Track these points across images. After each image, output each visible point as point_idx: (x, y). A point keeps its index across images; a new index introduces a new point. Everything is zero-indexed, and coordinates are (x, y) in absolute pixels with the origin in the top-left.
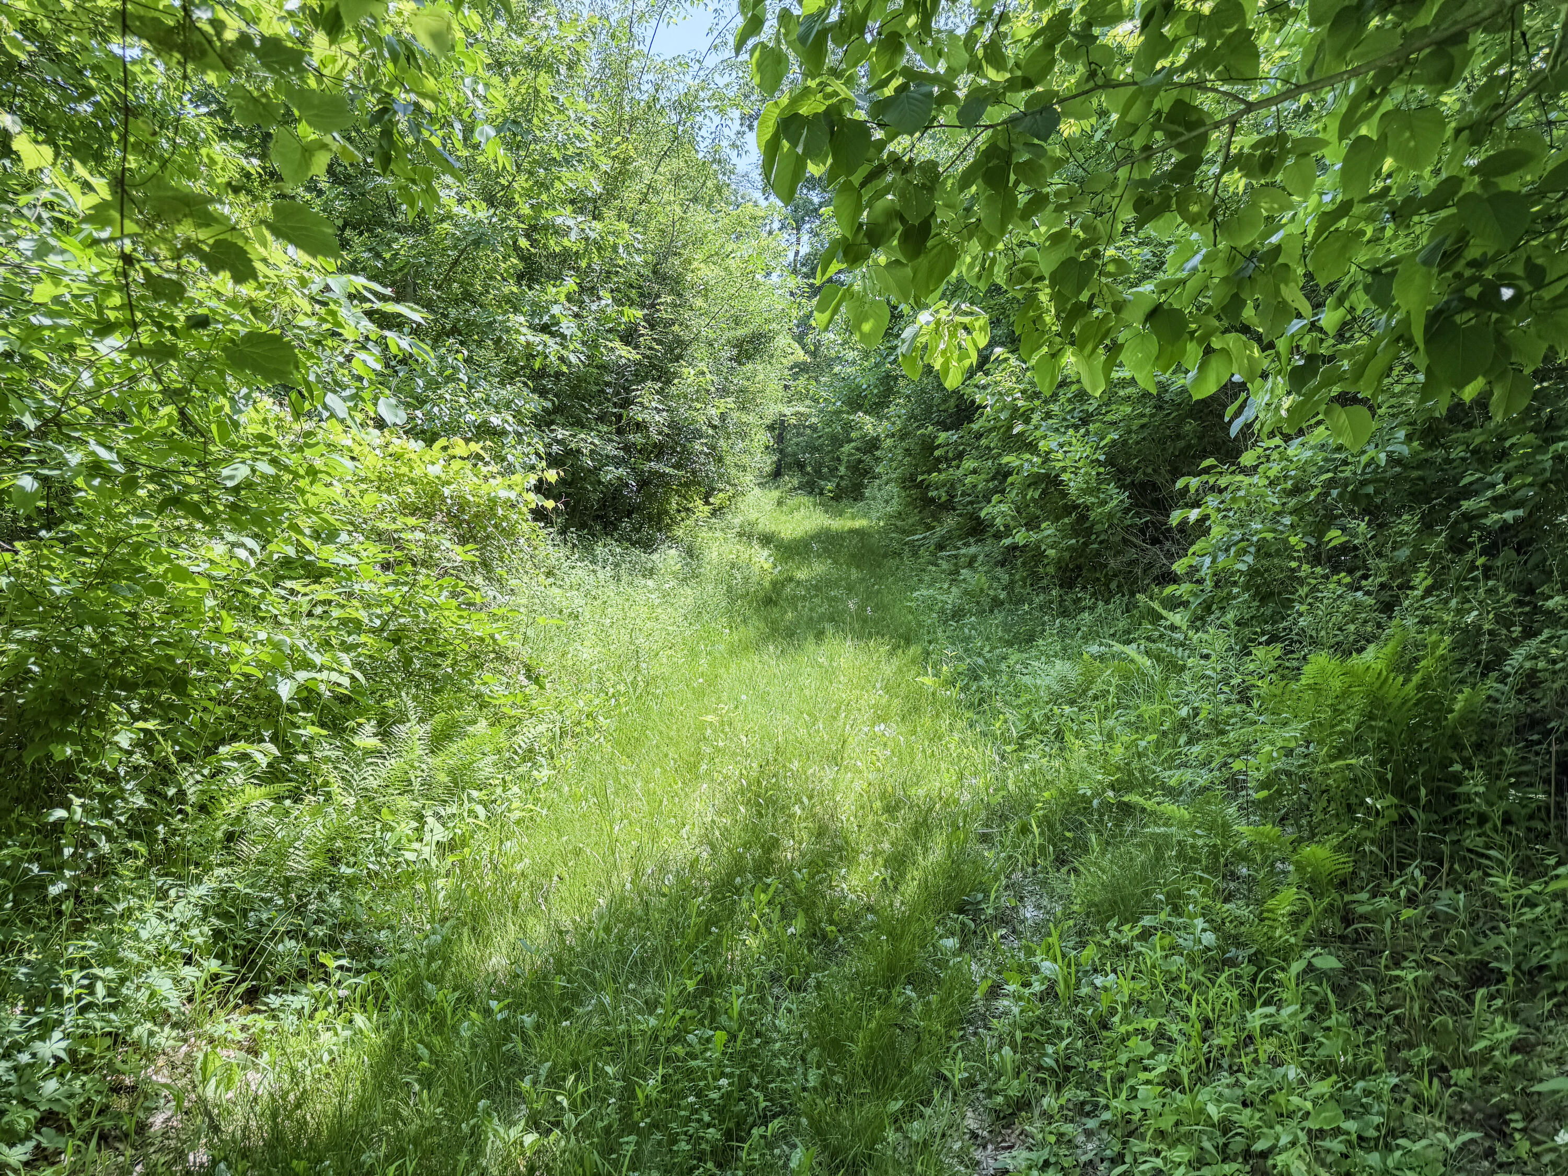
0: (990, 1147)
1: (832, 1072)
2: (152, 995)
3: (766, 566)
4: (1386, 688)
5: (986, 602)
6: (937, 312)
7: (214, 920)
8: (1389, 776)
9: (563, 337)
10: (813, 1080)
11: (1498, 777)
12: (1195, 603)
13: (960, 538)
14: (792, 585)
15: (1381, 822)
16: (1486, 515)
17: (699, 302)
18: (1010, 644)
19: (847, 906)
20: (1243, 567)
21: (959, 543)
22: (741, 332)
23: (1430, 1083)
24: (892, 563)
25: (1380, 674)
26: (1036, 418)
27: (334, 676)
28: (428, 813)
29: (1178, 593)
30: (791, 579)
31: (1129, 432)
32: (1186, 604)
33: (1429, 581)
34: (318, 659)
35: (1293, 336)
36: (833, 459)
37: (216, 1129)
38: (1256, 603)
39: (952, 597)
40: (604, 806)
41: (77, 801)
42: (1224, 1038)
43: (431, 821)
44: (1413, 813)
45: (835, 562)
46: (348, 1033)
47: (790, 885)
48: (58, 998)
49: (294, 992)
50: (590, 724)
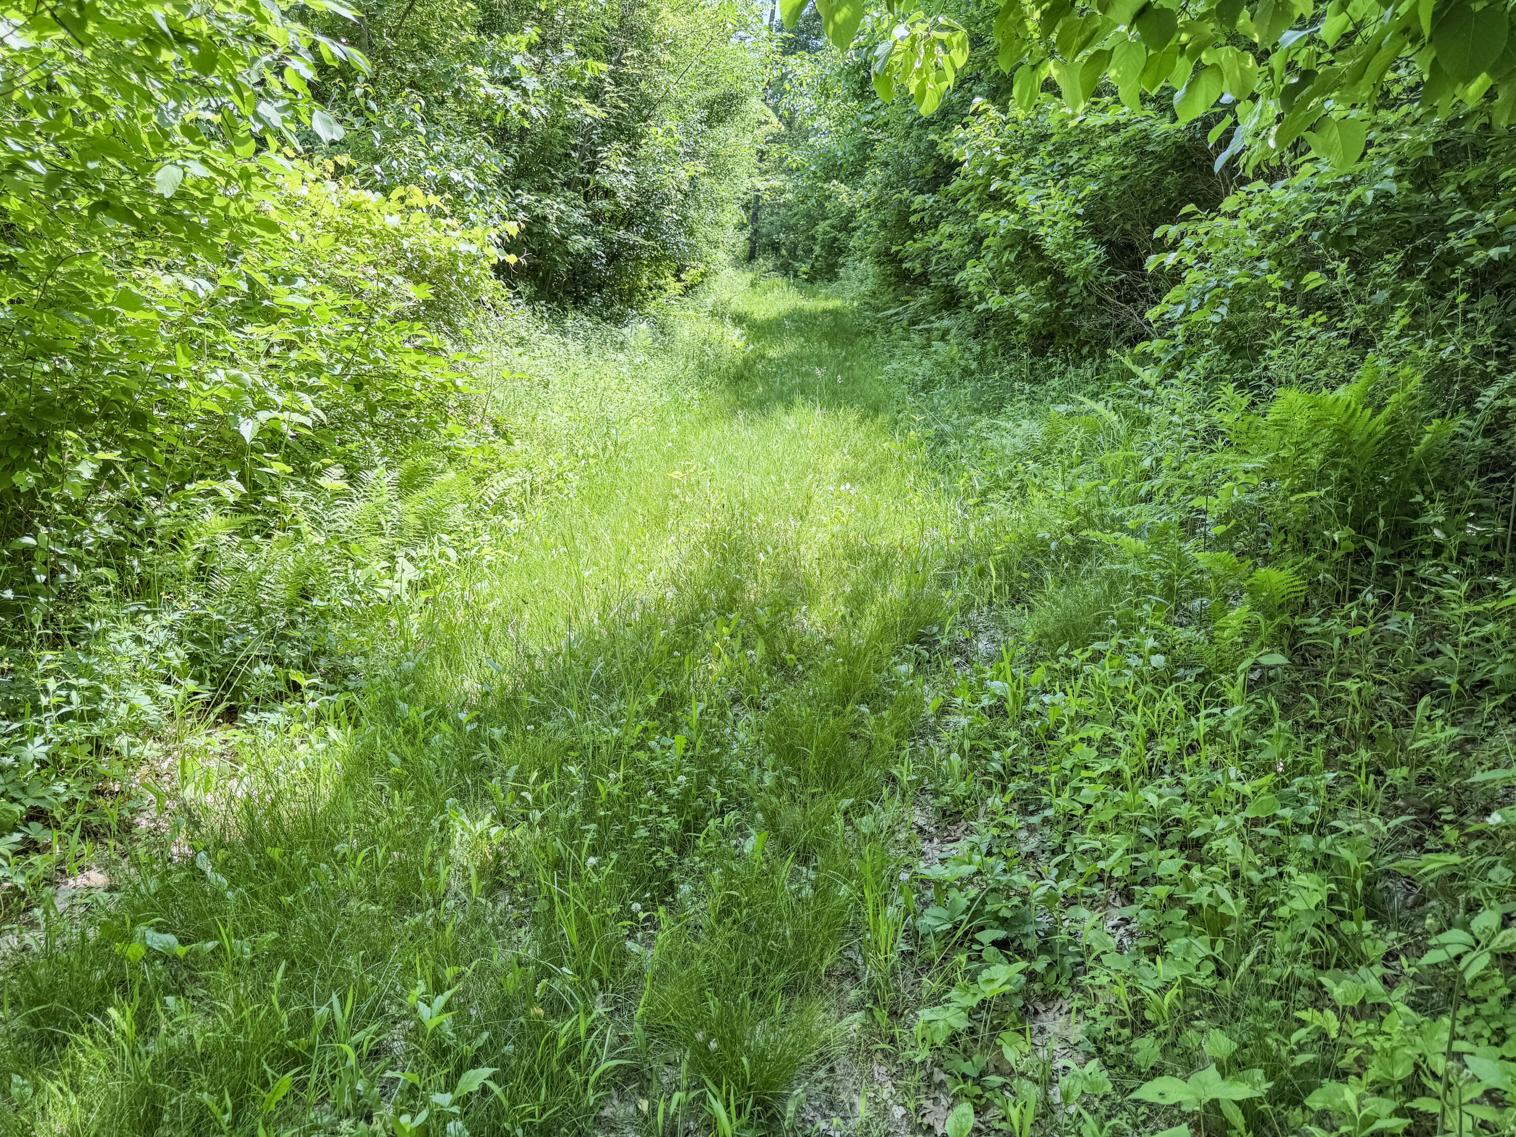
0: (936, 840)
1: (787, 775)
2: (131, 709)
3: (738, 345)
4: (1353, 422)
5: (957, 373)
6: (913, 24)
7: (189, 645)
8: (1349, 510)
9: (525, 92)
10: (769, 780)
11: (1458, 511)
12: (1166, 358)
13: (934, 312)
14: (764, 362)
15: (1337, 555)
16: (1470, 254)
17: (667, 57)
18: (978, 411)
19: (807, 638)
20: (1216, 319)
21: (933, 318)
22: (712, 92)
23: (1367, 778)
24: (866, 341)
25: (1348, 406)
26: (1014, 173)
27: (297, 418)
28: (400, 553)
29: (1149, 350)
30: (763, 357)
31: (1109, 184)
32: (1157, 361)
33: (1407, 320)
34: (280, 401)
35: (1289, 50)
36: (808, 238)
37: (197, 825)
38: (1227, 356)
39: (924, 369)
40: (574, 554)
41: (43, 531)
42: (1167, 745)
43: (402, 562)
44: (1369, 544)
45: (808, 340)
46: (322, 746)
47: (752, 619)
48: (37, 709)
49: (271, 711)
50: (560, 483)
